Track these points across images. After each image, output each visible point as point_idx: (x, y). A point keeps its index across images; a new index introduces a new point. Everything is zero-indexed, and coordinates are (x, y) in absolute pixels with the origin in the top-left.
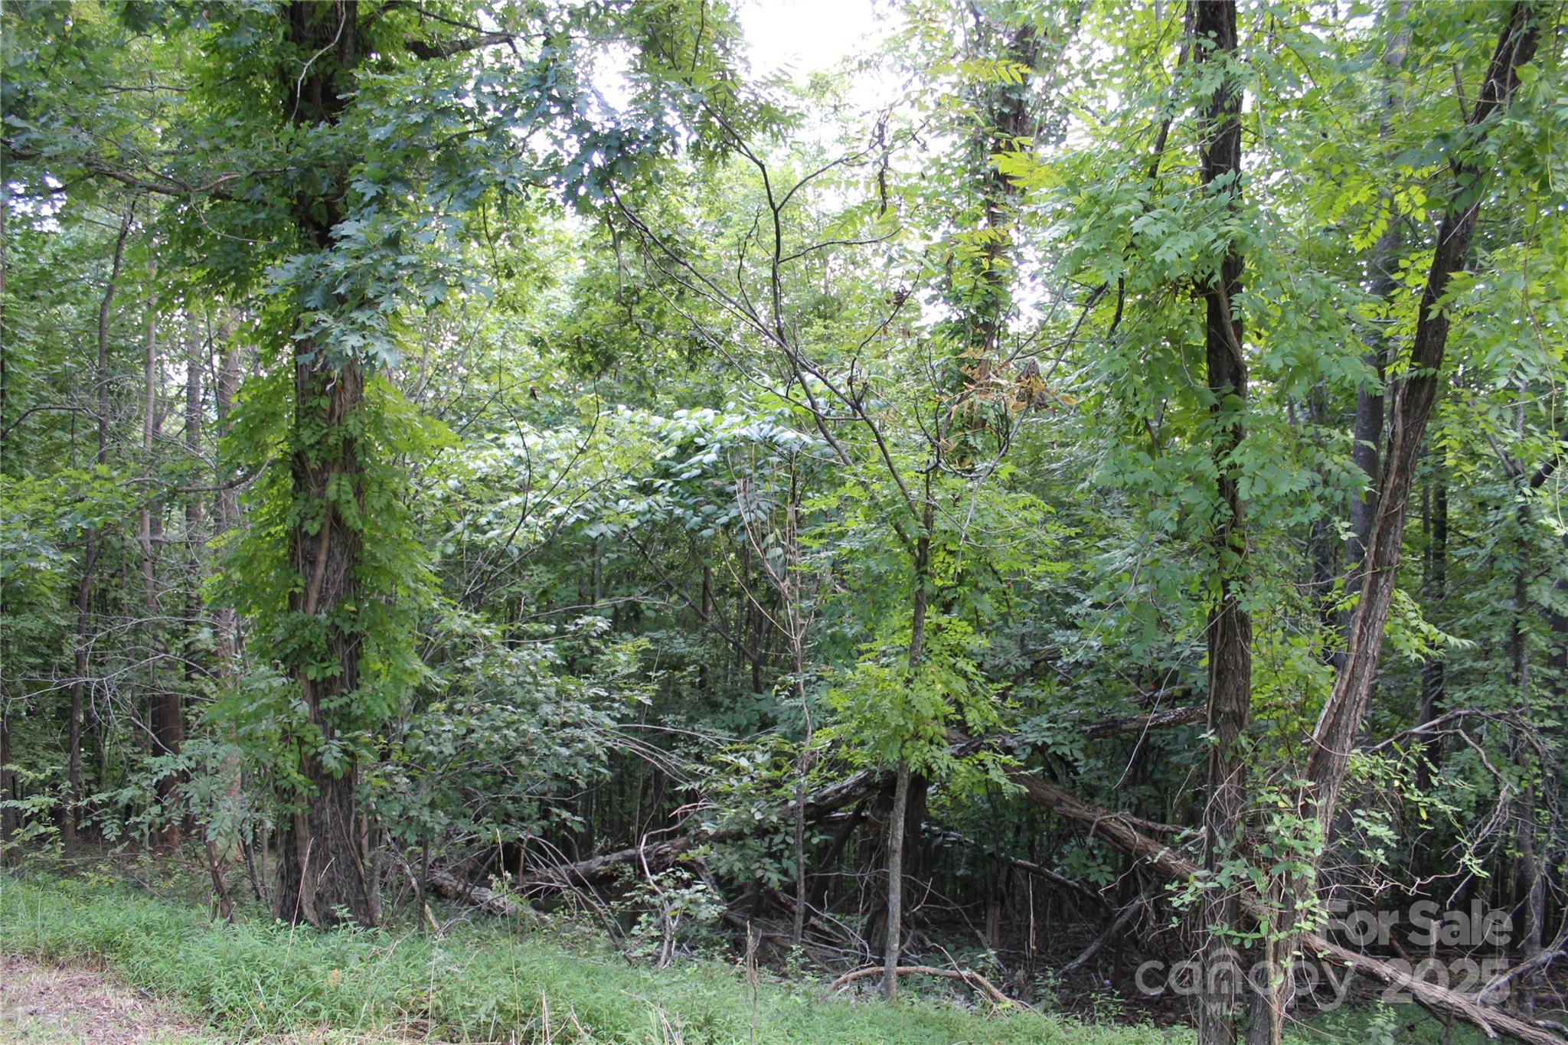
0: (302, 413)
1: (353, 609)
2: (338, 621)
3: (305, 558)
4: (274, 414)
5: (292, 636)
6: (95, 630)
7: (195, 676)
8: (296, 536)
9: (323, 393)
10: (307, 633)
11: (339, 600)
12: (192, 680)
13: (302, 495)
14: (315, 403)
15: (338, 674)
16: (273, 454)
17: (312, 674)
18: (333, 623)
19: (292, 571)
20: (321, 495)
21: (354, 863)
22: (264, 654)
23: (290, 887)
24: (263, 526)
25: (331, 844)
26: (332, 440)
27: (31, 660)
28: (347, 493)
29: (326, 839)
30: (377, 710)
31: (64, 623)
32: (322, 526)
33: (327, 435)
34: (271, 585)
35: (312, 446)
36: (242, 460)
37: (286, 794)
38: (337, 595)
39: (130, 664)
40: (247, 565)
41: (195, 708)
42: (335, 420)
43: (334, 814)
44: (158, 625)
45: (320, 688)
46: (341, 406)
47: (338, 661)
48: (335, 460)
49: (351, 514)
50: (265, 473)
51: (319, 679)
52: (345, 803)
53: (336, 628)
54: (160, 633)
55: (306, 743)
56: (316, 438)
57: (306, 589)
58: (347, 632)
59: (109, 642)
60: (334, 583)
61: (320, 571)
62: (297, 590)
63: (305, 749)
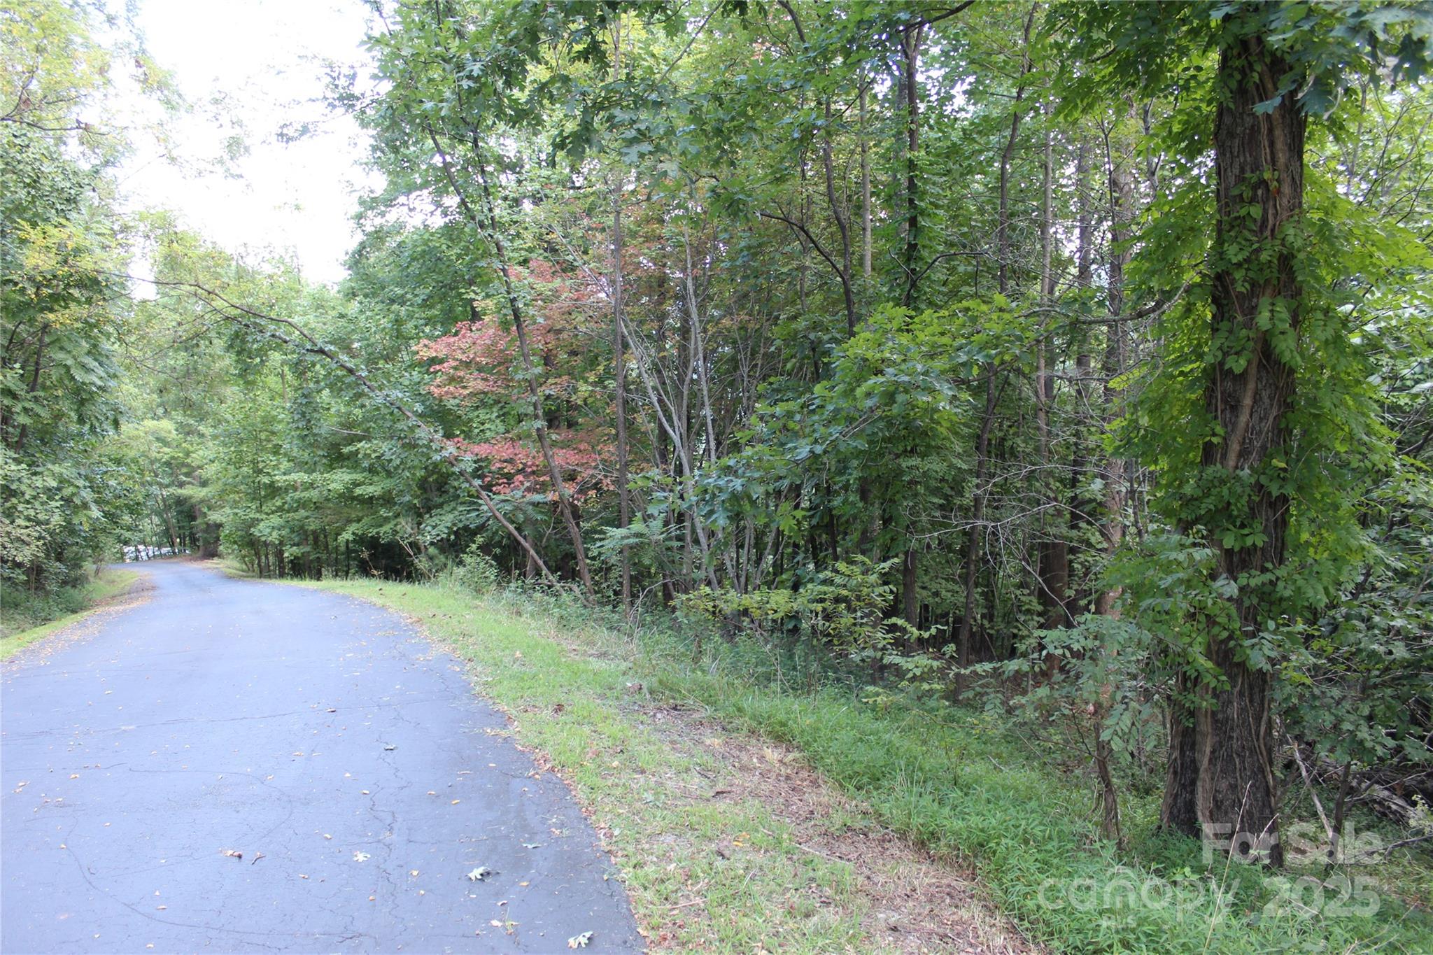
0: (1225, 227)
1: (1283, 465)
2: (1263, 480)
3: (1225, 401)
4: (1192, 229)
5: (1207, 494)
6: (994, 476)
7: (1083, 525)
8: (1216, 376)
9: (1253, 200)
10: (1225, 492)
11: (1265, 454)
12: (1079, 529)
13: (1224, 325)
14: (1243, 212)
15: (1260, 544)
16: (1191, 277)
17: (1229, 542)
18: (1258, 482)
19: (1210, 416)
20: (1249, 325)
21: (1263, 772)
22: (1167, 513)
23: (1183, 786)
24: (1176, 364)
25: (1235, 745)
26: (1264, 257)
27: (936, 500)
28: (1282, 320)
29: (1231, 738)
30: (1310, 593)
31: (965, 467)
32: (1249, 362)
33: (1258, 251)
34: (1183, 434)
35: (1239, 265)
36: (1154, 284)
37: (1190, 682)
38: (1264, 448)
39: (1023, 510)
40: (1156, 408)
41: (1082, 557)
42: (1268, 233)
43: (1243, 710)
44: (1050, 473)
45: (1235, 559)
46: (1276, 214)
47: (1261, 528)
48: (1267, 281)
49: (1286, 347)
50: (1178, 301)
51: (1237, 549)
52: (1257, 698)
53: (1260, 487)
54: (1051, 481)
55: (1215, 623)
56: (1246, 254)
57: (1225, 439)
58: (1275, 493)
59: (1005, 488)
60: (1261, 432)
61: (1243, 418)
62: (1215, 440)
63: (1216, 630)
